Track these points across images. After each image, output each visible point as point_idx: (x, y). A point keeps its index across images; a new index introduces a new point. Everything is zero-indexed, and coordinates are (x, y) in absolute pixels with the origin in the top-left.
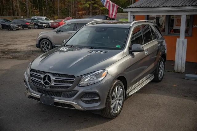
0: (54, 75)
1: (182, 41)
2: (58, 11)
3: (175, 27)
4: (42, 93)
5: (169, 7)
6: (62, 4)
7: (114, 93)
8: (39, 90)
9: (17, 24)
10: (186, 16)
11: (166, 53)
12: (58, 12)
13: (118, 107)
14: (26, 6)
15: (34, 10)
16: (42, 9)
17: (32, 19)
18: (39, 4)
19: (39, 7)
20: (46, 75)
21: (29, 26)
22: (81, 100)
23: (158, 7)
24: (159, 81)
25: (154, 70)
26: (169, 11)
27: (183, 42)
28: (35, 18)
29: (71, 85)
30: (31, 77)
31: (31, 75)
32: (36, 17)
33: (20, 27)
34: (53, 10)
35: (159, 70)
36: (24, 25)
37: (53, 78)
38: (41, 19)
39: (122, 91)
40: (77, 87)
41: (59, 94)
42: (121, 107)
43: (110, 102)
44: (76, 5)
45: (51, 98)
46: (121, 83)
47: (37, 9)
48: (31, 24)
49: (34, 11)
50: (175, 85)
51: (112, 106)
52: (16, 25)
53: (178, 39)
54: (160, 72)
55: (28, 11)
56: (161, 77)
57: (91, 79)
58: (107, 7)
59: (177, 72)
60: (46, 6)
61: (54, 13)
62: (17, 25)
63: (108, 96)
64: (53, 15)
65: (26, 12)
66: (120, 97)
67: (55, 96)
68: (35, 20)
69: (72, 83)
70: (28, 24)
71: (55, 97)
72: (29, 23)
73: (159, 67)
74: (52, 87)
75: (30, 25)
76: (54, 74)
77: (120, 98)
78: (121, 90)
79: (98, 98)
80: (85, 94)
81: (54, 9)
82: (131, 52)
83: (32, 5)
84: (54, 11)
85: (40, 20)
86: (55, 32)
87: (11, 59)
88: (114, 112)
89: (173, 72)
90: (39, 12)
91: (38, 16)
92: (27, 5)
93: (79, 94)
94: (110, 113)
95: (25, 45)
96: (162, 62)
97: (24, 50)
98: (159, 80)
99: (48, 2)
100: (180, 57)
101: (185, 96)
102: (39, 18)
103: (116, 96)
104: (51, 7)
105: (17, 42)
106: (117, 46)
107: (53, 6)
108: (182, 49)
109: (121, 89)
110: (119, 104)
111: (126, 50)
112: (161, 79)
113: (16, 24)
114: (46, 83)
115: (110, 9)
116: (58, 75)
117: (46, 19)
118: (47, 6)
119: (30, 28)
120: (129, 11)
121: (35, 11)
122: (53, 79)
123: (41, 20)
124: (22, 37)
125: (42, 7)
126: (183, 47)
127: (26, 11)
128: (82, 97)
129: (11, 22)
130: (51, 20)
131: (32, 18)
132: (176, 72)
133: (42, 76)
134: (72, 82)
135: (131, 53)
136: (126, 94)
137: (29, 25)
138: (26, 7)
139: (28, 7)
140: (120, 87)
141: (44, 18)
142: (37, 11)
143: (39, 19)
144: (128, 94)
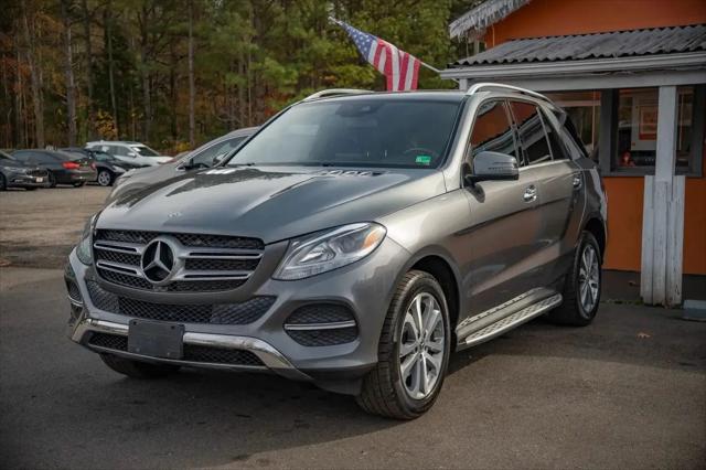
0: (184, 244)
1: (666, 183)
2: (192, 125)
3: (638, 145)
4: (136, 314)
5: (612, 56)
6: (204, 99)
7: (408, 318)
8: (126, 306)
9: (31, 166)
10: (674, 89)
11: (605, 218)
12: (190, 129)
13: (427, 379)
14: (66, 106)
15: (98, 119)
16: (128, 120)
17: (89, 151)
18: (116, 100)
19: (118, 111)
20: (156, 244)
21: (79, 175)
22: (287, 331)
23: (569, 58)
24: (579, 322)
25: (562, 276)
26: (612, 73)
27: (671, 189)
28: (101, 147)
29: (250, 274)
30: (96, 260)
31: (97, 254)
32: (105, 145)
33: (39, 180)
34: (170, 121)
35: (580, 279)
36: (56, 173)
37: (179, 253)
38: (126, 152)
39: (441, 318)
40: (270, 280)
41: (202, 314)
42: (435, 379)
43: (396, 346)
44: (259, 101)
45: (173, 327)
46: (435, 284)
47: (107, 119)
48: (86, 169)
49: (97, 124)
50: (643, 335)
51: (404, 368)
52: (24, 170)
53: (648, 179)
54: (584, 288)
55: (73, 127)
56: (589, 308)
57: (324, 258)
58: (381, 68)
59: (651, 305)
60: (143, 107)
61: (175, 135)
62: (31, 170)
63: (386, 325)
64: (170, 138)
65: (66, 129)
66: (432, 339)
67: (185, 320)
68: (98, 152)
69: (253, 268)
70: (75, 168)
71: (188, 326)
72: (75, 162)
73: (581, 264)
74: (174, 286)
75: (80, 172)
76: (184, 239)
77: (433, 346)
78: (437, 312)
79: (351, 324)
80: (300, 310)
81: (174, 120)
82: (471, 180)
83: (90, 102)
84: (173, 126)
85: (121, 155)
86: (180, 168)
87: (7, 266)
88: (411, 393)
89: (637, 304)
90: (115, 130)
91: (112, 140)
92: (72, 103)
93: (279, 309)
94: (395, 392)
95: (63, 231)
96: (592, 251)
97: (58, 243)
98: (581, 318)
99: (150, 93)
100: (661, 242)
101: (684, 364)
102: (116, 147)
103: (416, 331)
104: (164, 112)
105: (31, 224)
106: (419, 159)
107: (169, 108)
108: (668, 213)
109: (435, 308)
110: (430, 367)
111: (453, 171)
112: (587, 315)
113: (24, 166)
114: (154, 273)
115: (391, 74)
116: (199, 242)
117: (143, 152)
118: (147, 109)
119: (79, 184)
120: (463, 78)
121: (101, 126)
122: (180, 258)
123: (126, 155)
124: (47, 208)
125: (130, 109)
126: (669, 204)
127: (67, 122)
128: (288, 321)
129: (6, 158)
130: (163, 155)
131: (90, 145)
132: (647, 305)
133: (140, 250)
134: (252, 265)
135: (473, 186)
136: (454, 335)
137: (76, 171)
138: (66, 110)
139: (74, 111)
140: (432, 298)
141: (135, 147)
142: (109, 124)
143: (114, 150)
144: (464, 339)
